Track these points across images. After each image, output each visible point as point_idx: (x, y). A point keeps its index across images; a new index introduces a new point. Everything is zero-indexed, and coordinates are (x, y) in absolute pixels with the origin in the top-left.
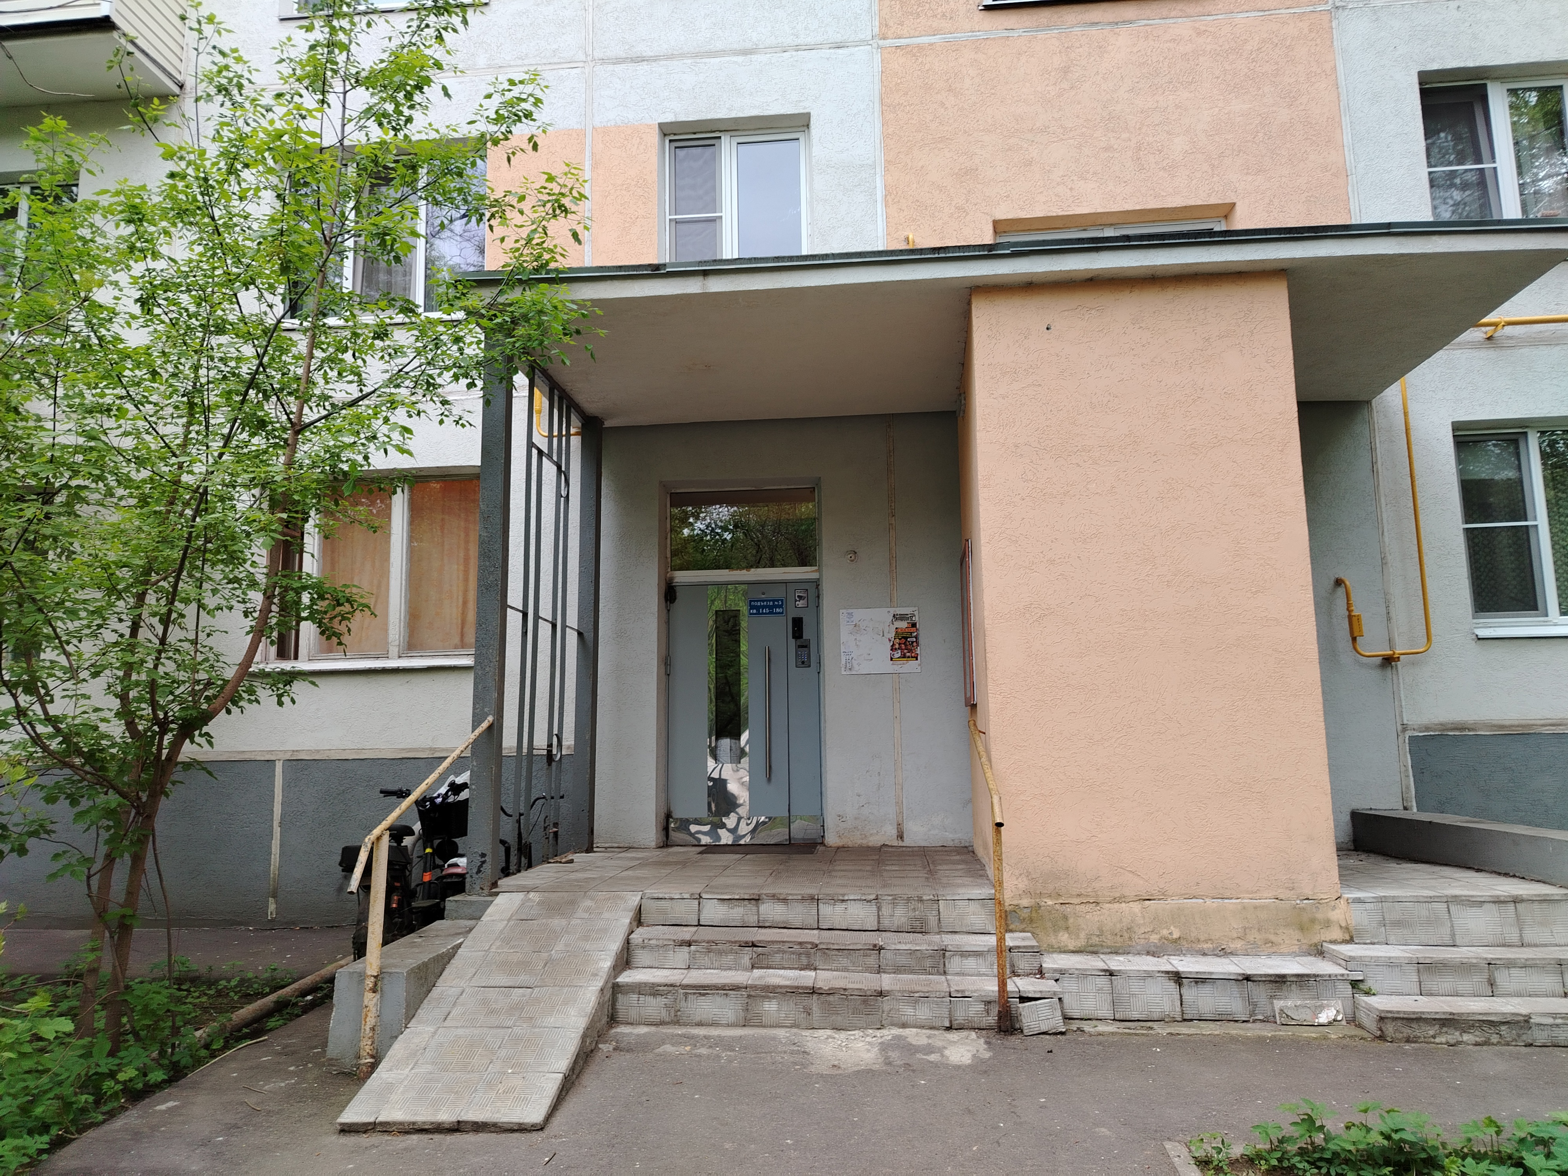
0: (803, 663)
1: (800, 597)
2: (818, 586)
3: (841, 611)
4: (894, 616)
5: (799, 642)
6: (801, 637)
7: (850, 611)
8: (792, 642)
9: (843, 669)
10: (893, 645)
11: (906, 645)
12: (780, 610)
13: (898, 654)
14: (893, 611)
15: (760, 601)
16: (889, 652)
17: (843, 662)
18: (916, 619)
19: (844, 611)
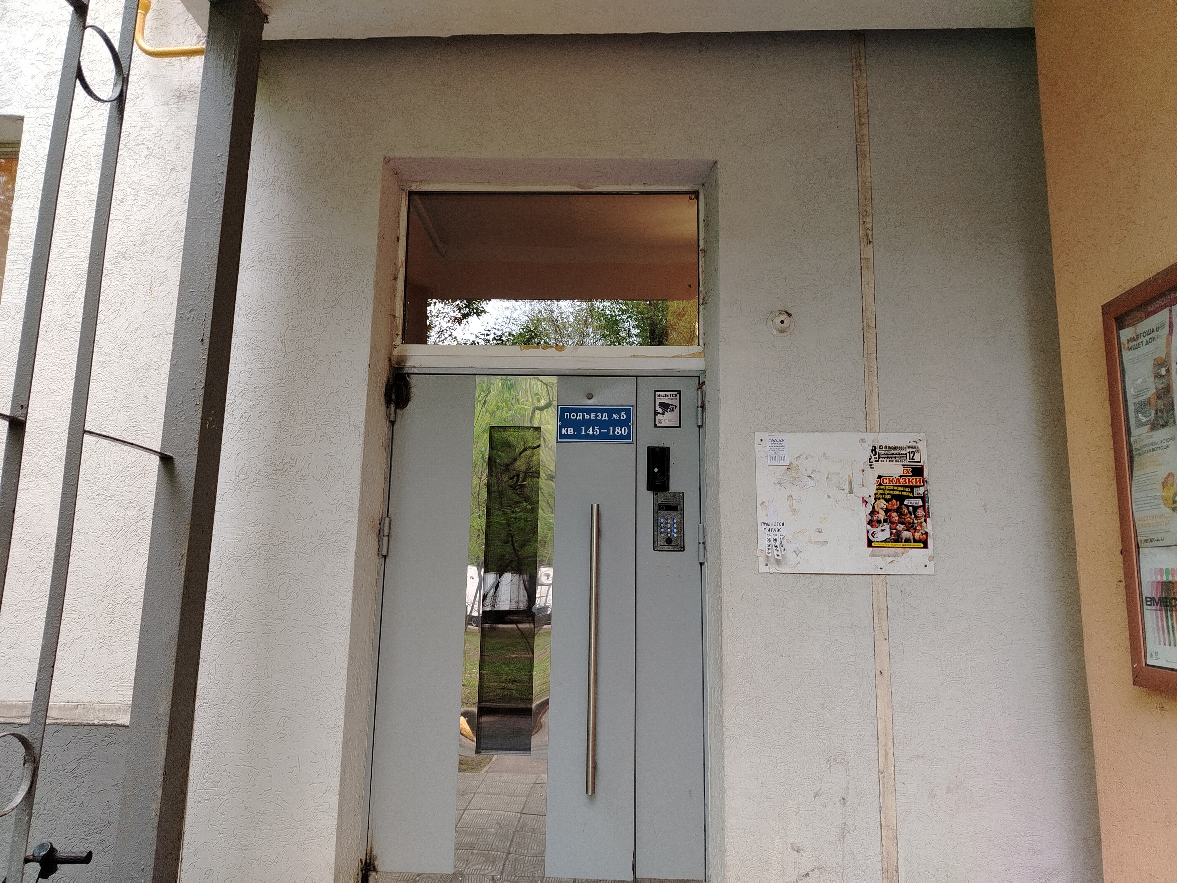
0: (669, 541)
1: (665, 406)
2: (701, 385)
3: (758, 436)
4: (874, 450)
5: (661, 498)
6: (665, 487)
7: (778, 436)
8: (647, 498)
9: (762, 561)
10: (873, 512)
11: (901, 514)
12: (624, 431)
13: (883, 533)
14: (871, 439)
15: (583, 411)
16: (866, 527)
17: (763, 544)
18: (922, 458)
19: (765, 436)
